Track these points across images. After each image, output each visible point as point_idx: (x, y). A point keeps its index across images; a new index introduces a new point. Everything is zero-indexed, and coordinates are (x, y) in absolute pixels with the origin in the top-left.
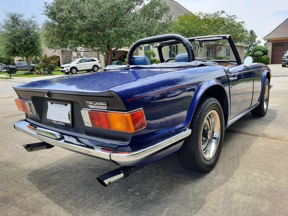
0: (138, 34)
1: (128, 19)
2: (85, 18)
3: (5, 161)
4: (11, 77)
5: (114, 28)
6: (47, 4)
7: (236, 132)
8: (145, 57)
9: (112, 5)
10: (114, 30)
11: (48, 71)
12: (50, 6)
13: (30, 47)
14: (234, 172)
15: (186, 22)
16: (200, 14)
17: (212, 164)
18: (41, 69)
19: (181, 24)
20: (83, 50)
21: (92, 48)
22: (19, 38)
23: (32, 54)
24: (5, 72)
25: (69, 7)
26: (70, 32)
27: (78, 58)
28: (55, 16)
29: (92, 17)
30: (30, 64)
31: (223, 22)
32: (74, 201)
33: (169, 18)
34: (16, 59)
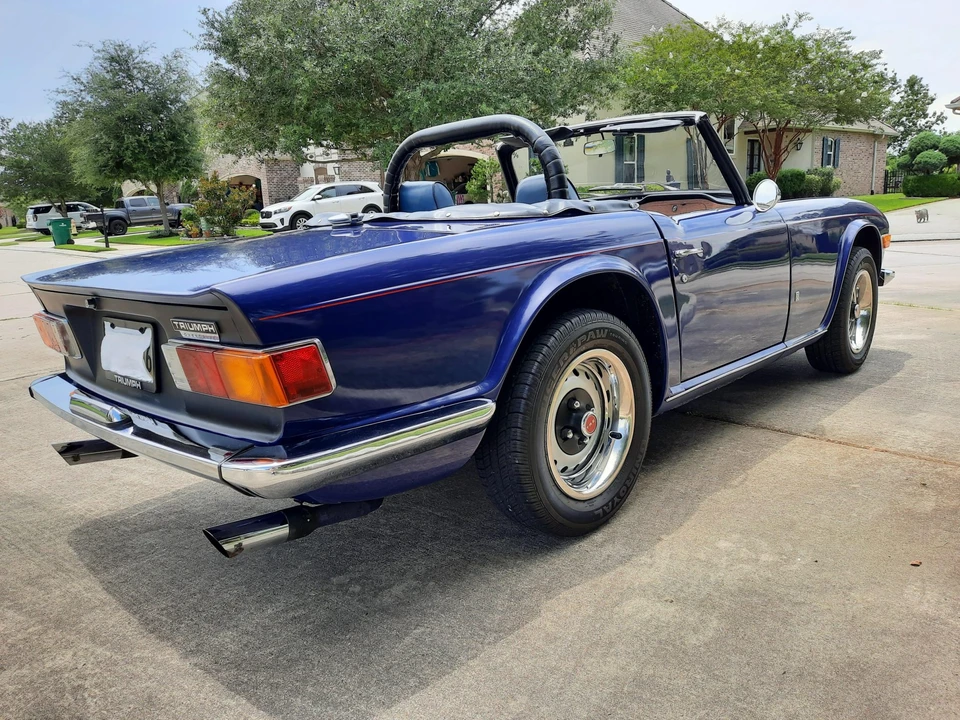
0: (504, 100)
1: (468, 53)
2: (331, 54)
3: (22, 492)
4: (107, 246)
5: (424, 85)
6: (210, 14)
7: (734, 422)
8: (434, 187)
9: (417, 9)
10: (425, 92)
11: (223, 227)
12: (219, 18)
13: (166, 149)
14: (662, 537)
15: (671, 56)
16: (720, 26)
17: (596, 512)
18: (202, 220)
19: (653, 63)
20: (335, 157)
21: (356, 149)
22: (132, 122)
23: (175, 171)
24: (93, 229)
25: (278, 21)
26: (284, 99)
27: (317, 183)
28: (236, 51)
29: (352, 50)
30: (168, 204)
31: (804, 52)
32: (174, 604)
33: (609, 45)
34: (129, 188)
